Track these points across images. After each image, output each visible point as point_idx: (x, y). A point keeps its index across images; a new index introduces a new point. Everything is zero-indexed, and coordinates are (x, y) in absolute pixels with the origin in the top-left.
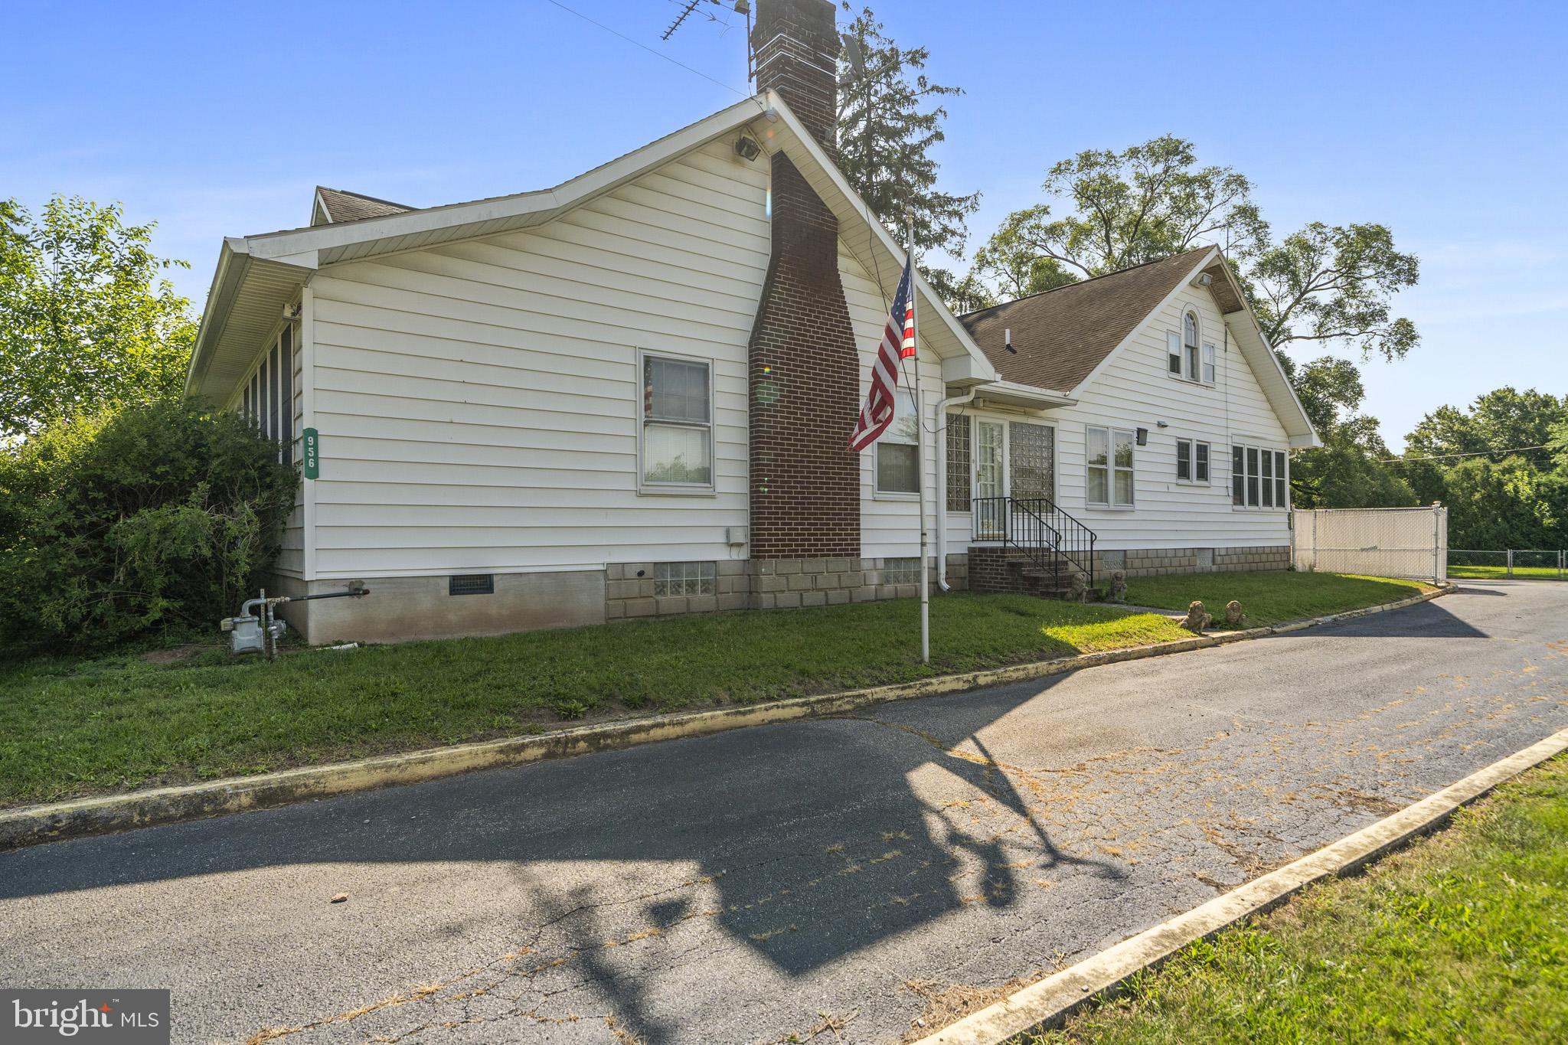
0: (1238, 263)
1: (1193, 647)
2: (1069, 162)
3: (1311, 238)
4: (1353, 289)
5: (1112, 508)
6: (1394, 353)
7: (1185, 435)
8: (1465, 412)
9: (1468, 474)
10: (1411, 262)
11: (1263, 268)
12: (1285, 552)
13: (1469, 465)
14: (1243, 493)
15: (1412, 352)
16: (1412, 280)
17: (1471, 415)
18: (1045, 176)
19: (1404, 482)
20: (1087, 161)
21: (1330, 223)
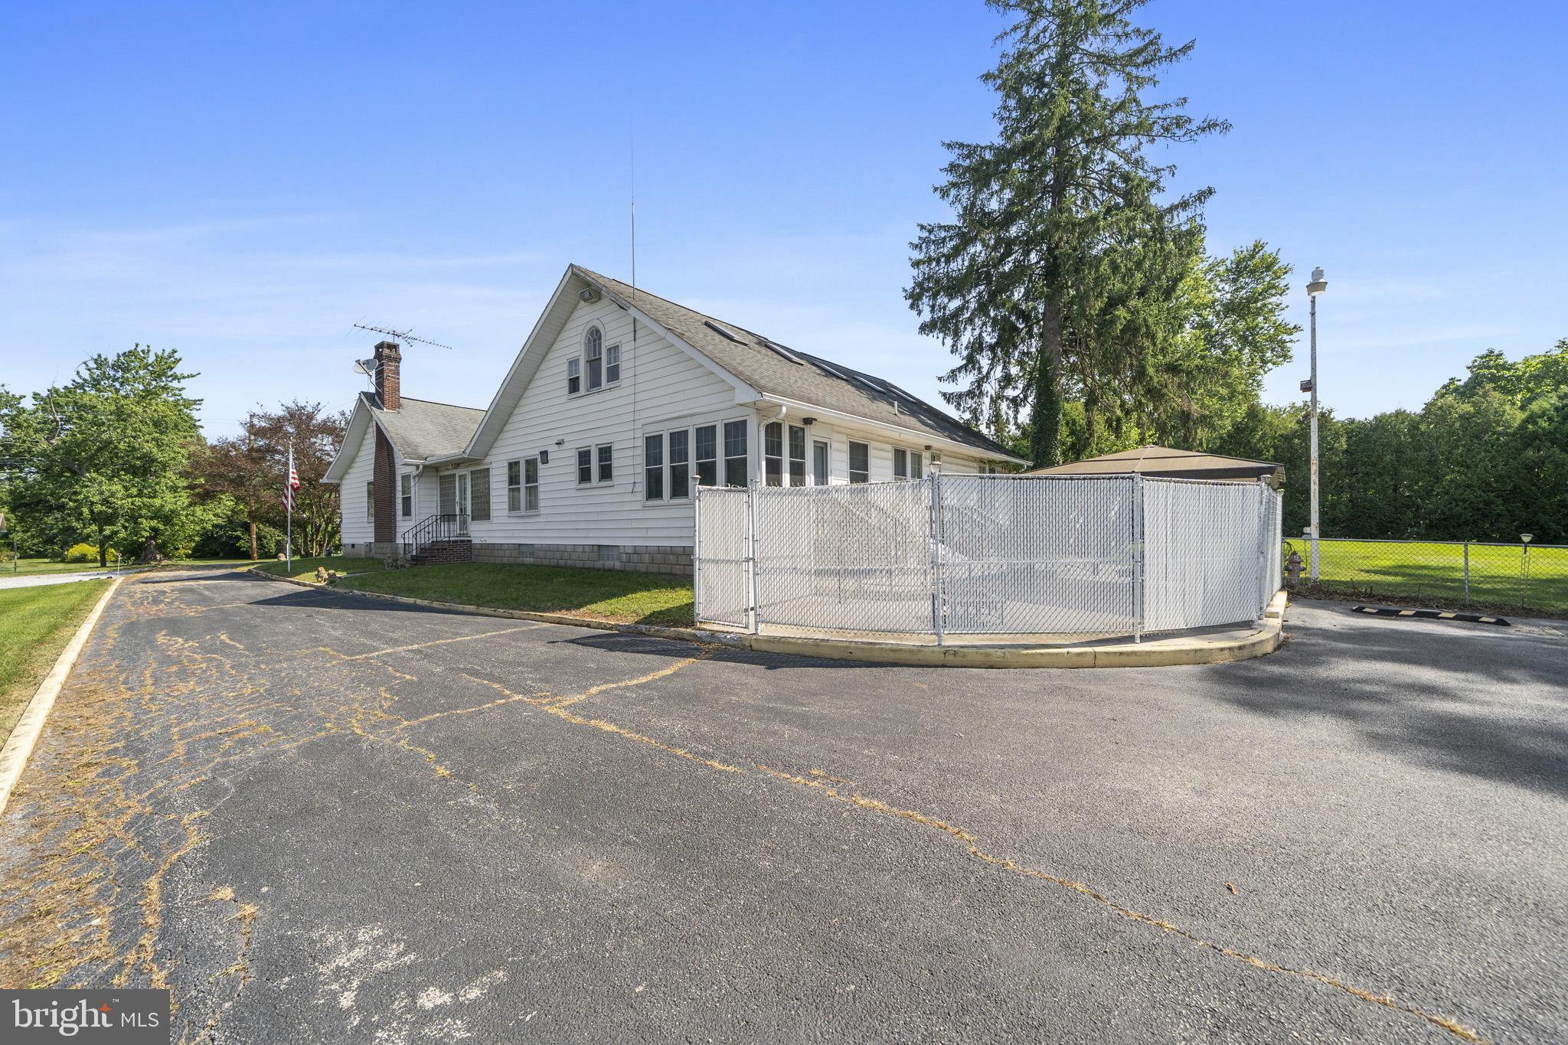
5: (523, 514)
7: (582, 444)
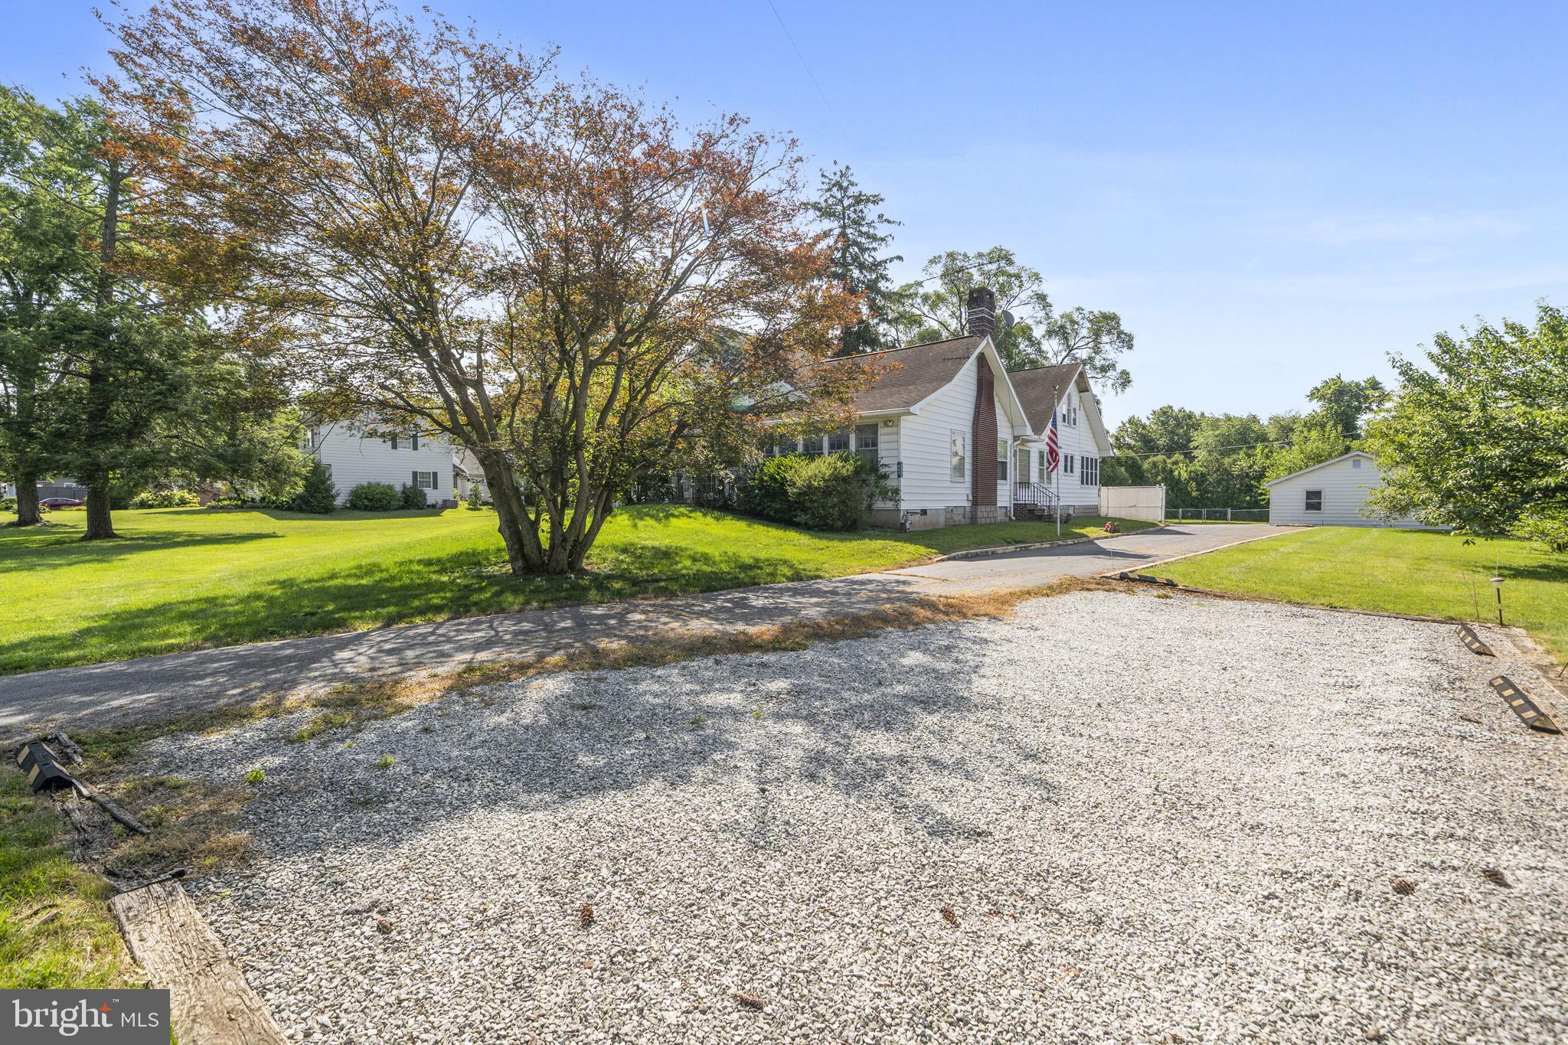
0: (1033, 327)
1: (1106, 537)
2: (940, 257)
3: (1076, 317)
4: (1097, 350)
5: (1046, 486)
6: (1119, 390)
7: (1067, 452)
8: (1145, 421)
9: (1154, 464)
10: (1130, 338)
11: (1050, 333)
12: (1096, 508)
13: (1155, 459)
14: (1085, 480)
15: (1128, 389)
16: (1130, 347)
17: (1148, 423)
18: (926, 263)
19: (1123, 469)
20: (951, 256)
21: (1087, 308)
